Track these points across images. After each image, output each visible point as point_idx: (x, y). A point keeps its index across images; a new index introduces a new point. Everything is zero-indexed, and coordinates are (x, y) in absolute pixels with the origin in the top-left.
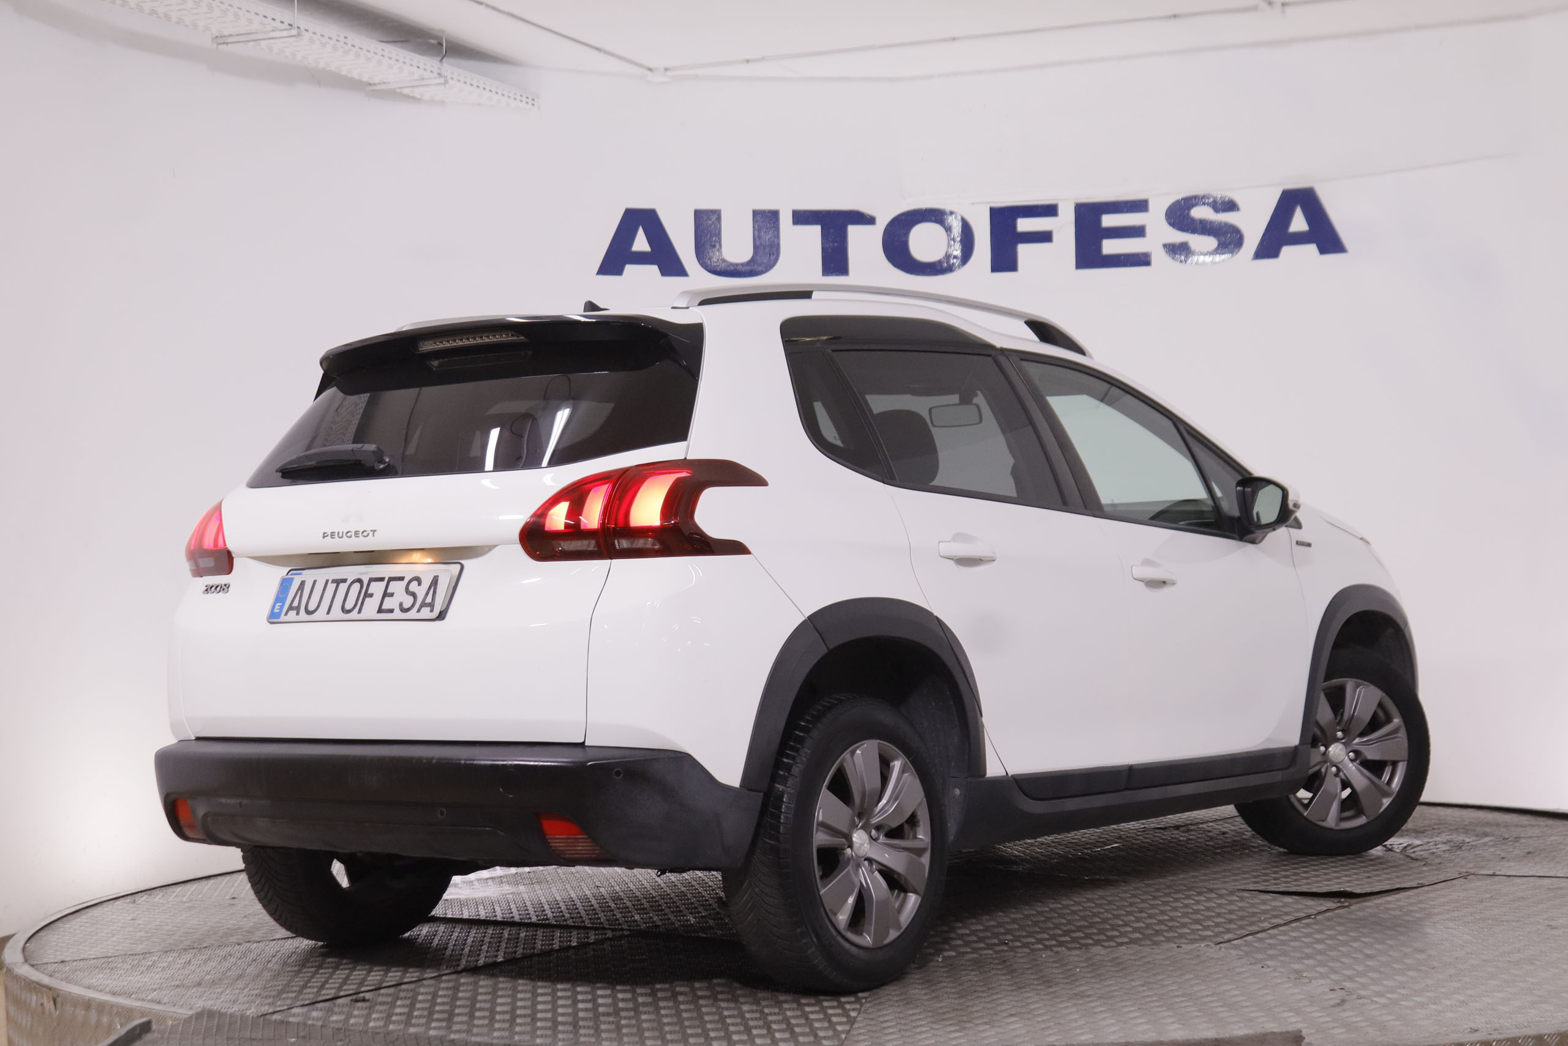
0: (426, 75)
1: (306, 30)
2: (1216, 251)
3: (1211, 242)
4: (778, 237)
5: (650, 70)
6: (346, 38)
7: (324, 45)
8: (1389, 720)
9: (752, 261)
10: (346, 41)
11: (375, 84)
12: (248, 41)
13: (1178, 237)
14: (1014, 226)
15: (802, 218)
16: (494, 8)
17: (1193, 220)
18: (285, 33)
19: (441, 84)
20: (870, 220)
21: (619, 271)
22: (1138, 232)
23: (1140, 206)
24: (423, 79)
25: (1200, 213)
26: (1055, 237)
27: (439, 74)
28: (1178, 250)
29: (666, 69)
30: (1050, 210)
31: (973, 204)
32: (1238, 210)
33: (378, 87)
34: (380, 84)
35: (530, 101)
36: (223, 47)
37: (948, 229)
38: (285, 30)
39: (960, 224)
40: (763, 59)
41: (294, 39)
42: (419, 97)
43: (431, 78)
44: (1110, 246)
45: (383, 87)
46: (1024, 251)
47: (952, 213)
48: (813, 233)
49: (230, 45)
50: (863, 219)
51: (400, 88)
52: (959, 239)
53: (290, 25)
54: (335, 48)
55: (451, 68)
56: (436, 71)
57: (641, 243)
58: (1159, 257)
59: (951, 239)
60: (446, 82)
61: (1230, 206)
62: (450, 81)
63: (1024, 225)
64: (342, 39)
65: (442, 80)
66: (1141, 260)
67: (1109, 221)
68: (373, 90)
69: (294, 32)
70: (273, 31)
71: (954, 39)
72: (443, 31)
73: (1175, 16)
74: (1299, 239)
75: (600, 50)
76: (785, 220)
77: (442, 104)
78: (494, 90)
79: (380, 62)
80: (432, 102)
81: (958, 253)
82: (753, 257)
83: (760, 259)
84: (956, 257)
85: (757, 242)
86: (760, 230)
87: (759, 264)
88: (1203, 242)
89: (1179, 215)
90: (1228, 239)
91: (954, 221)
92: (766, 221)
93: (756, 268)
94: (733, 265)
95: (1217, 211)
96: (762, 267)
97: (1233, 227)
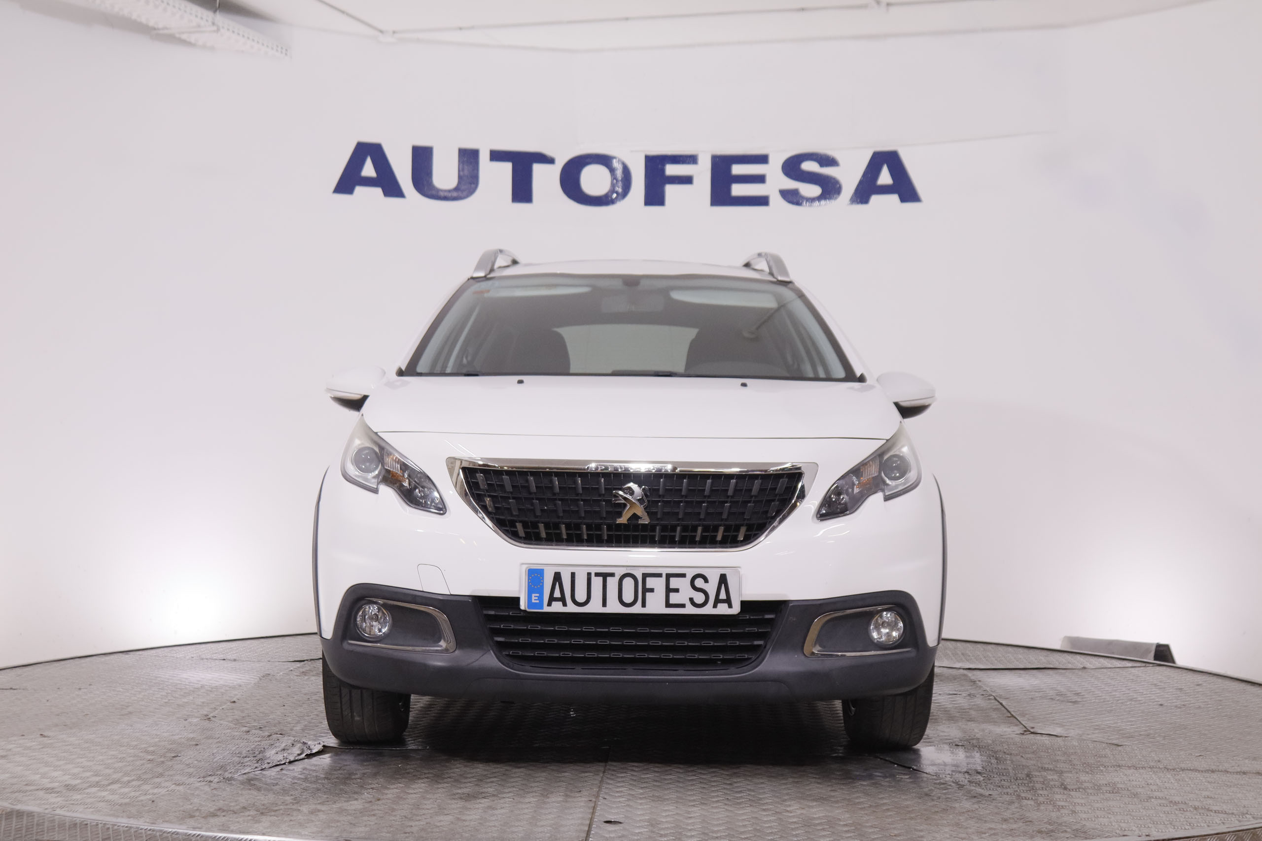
0: (203, 23)
2: (819, 198)
3: (816, 190)
4: (478, 170)
5: (381, 32)
9: (456, 189)
11: (158, 29)
13: (791, 184)
14: (663, 171)
15: (497, 156)
17: (804, 172)
19: (214, 31)
20: (550, 161)
21: (350, 191)
22: (760, 179)
23: (762, 159)
24: (199, 27)
25: (809, 166)
26: (695, 180)
27: (213, 24)
28: (792, 197)
29: (394, 32)
30: (691, 159)
31: (632, 151)
32: (838, 165)
33: (161, 32)
34: (163, 29)
35: (284, 51)
37: (612, 171)
39: (622, 168)
40: (472, 28)
42: (193, 42)
43: (206, 26)
44: (738, 190)
45: (166, 32)
46: (670, 190)
47: (615, 158)
48: (506, 168)
50: (545, 159)
51: (179, 33)
52: (619, 179)
55: (221, 19)
56: (212, 21)
57: (369, 170)
58: (776, 200)
59: (614, 179)
60: (218, 30)
61: (830, 162)
62: (222, 30)
63: (671, 170)
65: (215, 28)
66: (762, 201)
67: (738, 169)
68: (157, 34)
71: (627, 19)
73: (803, 9)
74: (885, 190)
75: (343, 12)
76: (484, 158)
77: (212, 49)
78: (256, 40)
79: (165, 10)
80: (204, 47)
81: (620, 190)
82: (458, 185)
83: (463, 187)
84: (617, 193)
85: (461, 173)
86: (463, 164)
87: (463, 191)
88: (811, 190)
89: (792, 167)
90: (830, 188)
91: (616, 164)
92: (469, 157)
93: (460, 194)
94: (442, 191)
95: (822, 165)
96: (465, 193)
97: (834, 178)
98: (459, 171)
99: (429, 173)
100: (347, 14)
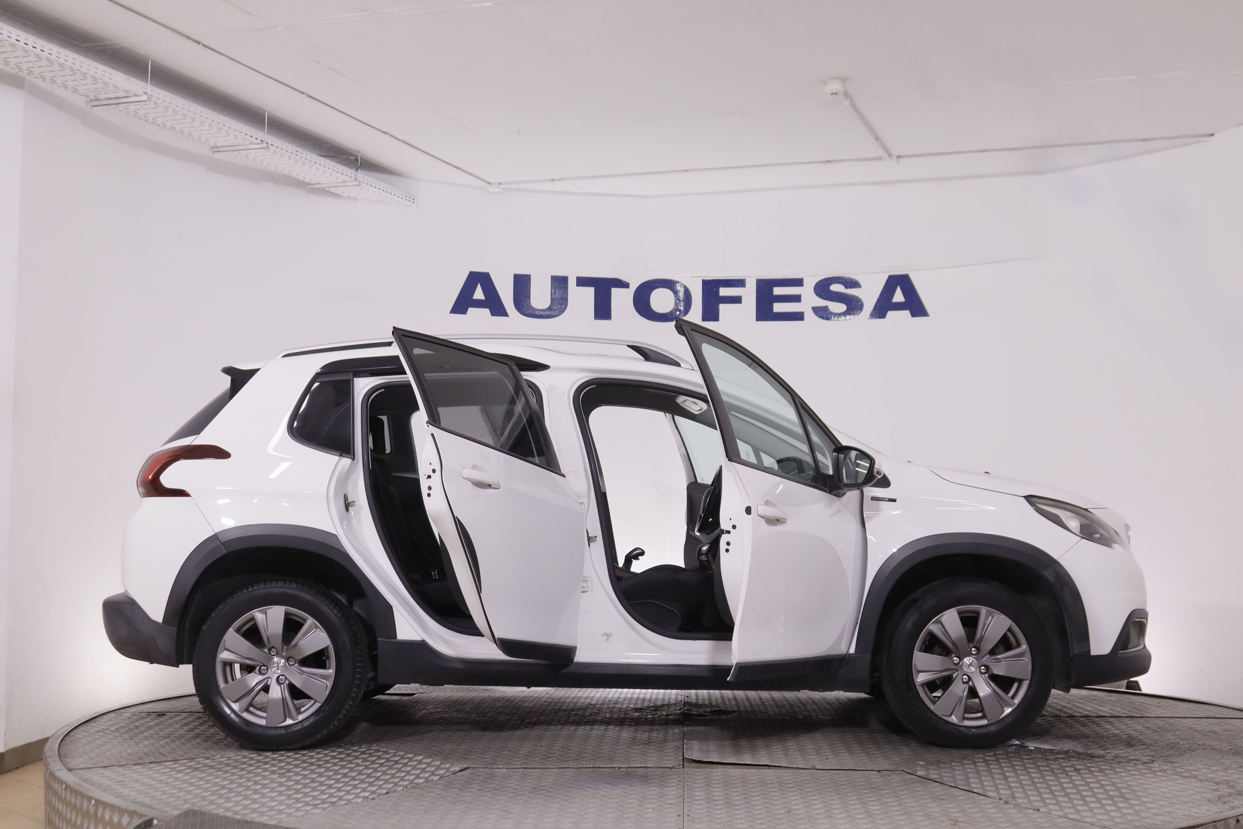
0: (347, 179)
1: (272, 145)
2: (845, 314)
3: (842, 308)
4: (567, 293)
5: (489, 183)
6: (297, 152)
7: (282, 155)
8: (1019, 645)
9: (550, 309)
10: (297, 153)
11: (313, 184)
12: (233, 151)
13: (821, 303)
14: (718, 292)
15: (582, 282)
16: (394, 137)
17: (832, 292)
18: (258, 146)
19: (356, 185)
20: (625, 285)
21: (464, 312)
22: (797, 299)
23: (798, 282)
24: (344, 182)
25: (836, 288)
26: (743, 300)
27: (355, 179)
28: (822, 313)
29: (499, 184)
30: (740, 283)
31: (691, 277)
32: (860, 287)
33: (315, 186)
34: (316, 184)
35: (411, 200)
36: (216, 155)
37: (676, 293)
38: (259, 144)
39: (683, 290)
40: (562, 179)
41: (264, 150)
42: (340, 194)
43: (350, 182)
44: (778, 308)
45: (318, 186)
46: (723, 308)
47: (678, 282)
48: (590, 291)
49: (221, 153)
50: (622, 284)
51: (329, 187)
52: (682, 299)
53: (261, 141)
54: (290, 158)
55: (361, 175)
56: (353, 177)
57: (479, 294)
58: (809, 315)
59: (677, 299)
60: (359, 184)
61: (853, 284)
62: (362, 184)
63: (724, 292)
64: (295, 152)
65: (357, 183)
66: (798, 316)
67: (778, 291)
68: (311, 188)
69: (264, 145)
70: (251, 144)
72: (359, 152)
73: (829, 161)
74: (899, 307)
75: (458, 168)
76: (572, 283)
77: (355, 199)
78: (389, 192)
79: (318, 169)
80: (348, 198)
81: (682, 307)
82: (550, 306)
83: (554, 308)
84: (680, 310)
85: (554, 297)
86: (555, 289)
87: (554, 311)
88: (838, 307)
89: (823, 289)
90: (853, 306)
91: (679, 288)
92: (559, 283)
93: (552, 313)
94: (538, 310)
95: (846, 287)
96: (556, 313)
97: (857, 297)
98: (551, 294)
99: (528, 297)
100: (462, 170)
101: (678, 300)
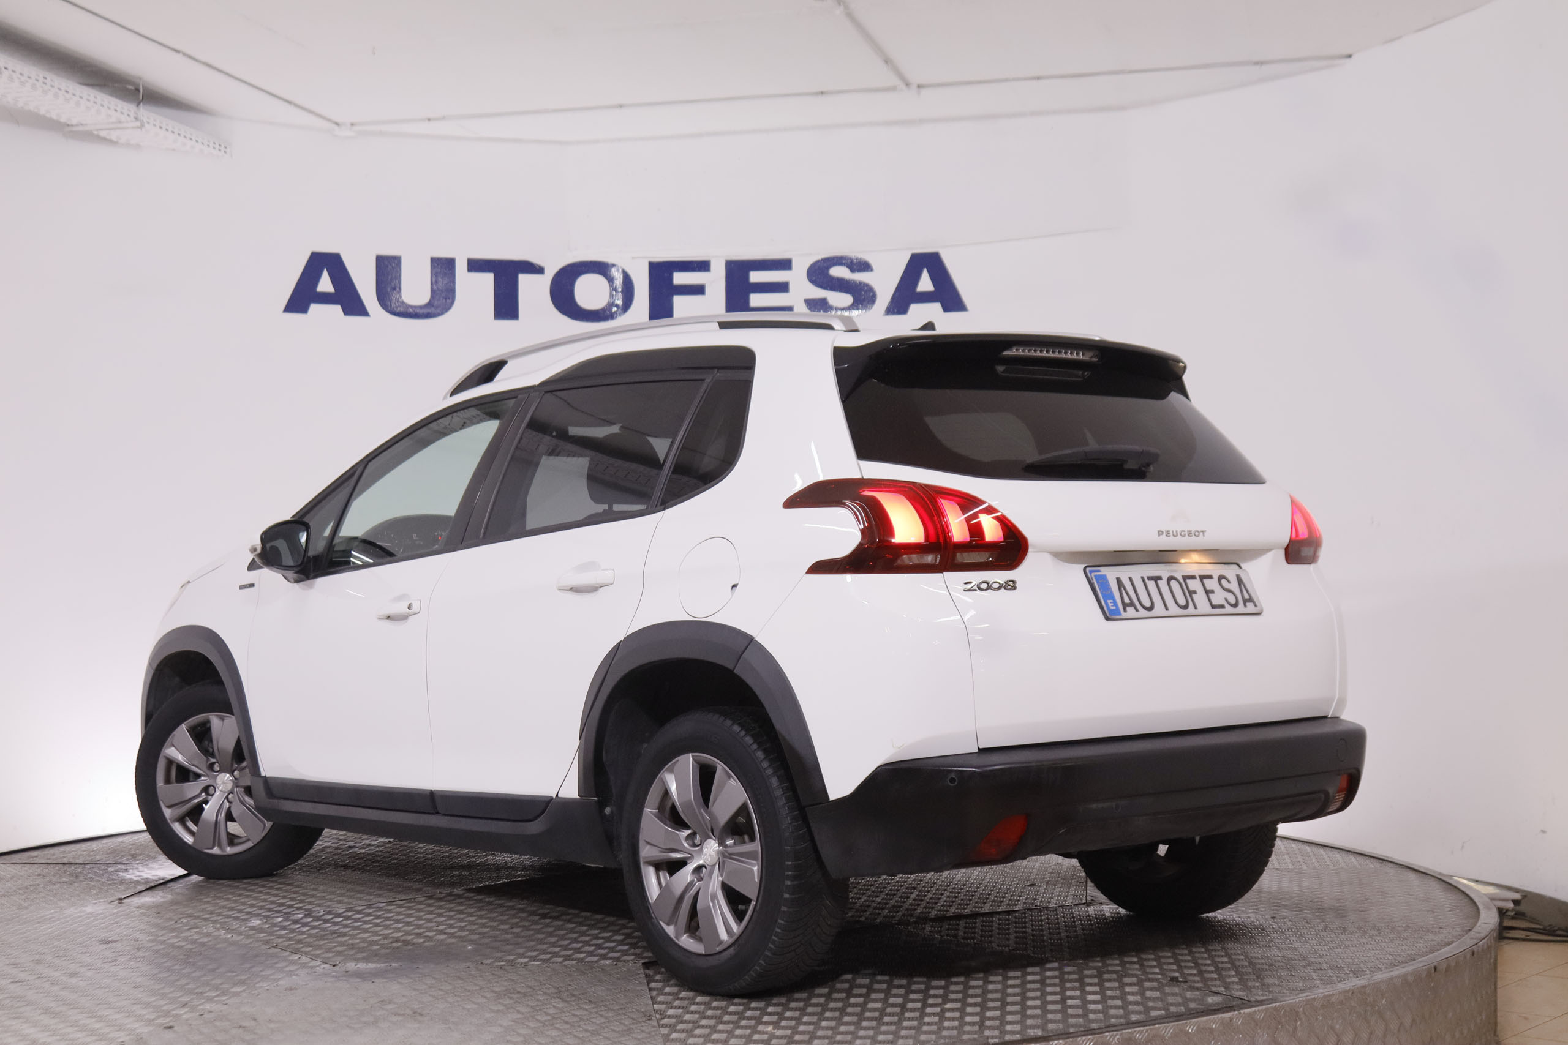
0: (123, 118)
1: (6, 69)
2: (851, 307)
3: (846, 299)
4: (454, 282)
5: (337, 124)
6: (45, 78)
7: (23, 84)
9: (430, 304)
10: (45, 80)
11: (72, 126)
13: (818, 293)
14: (671, 279)
15: (476, 266)
16: (190, 57)
17: (832, 278)
19: (138, 127)
20: (539, 270)
21: (304, 310)
22: (782, 287)
23: (784, 264)
24: (120, 122)
25: (839, 272)
26: (707, 290)
27: (136, 119)
28: (818, 305)
29: (352, 125)
30: (703, 266)
31: (633, 258)
32: (872, 270)
33: (75, 129)
34: (77, 125)
35: (222, 148)
37: (611, 280)
39: (621, 277)
40: (444, 118)
42: (115, 140)
43: (127, 122)
45: (81, 128)
46: (680, 302)
47: (614, 265)
48: (487, 280)
50: (533, 269)
51: (97, 130)
52: (620, 290)
54: (34, 87)
55: (146, 113)
56: (132, 114)
57: (325, 284)
58: (801, 311)
59: (613, 290)
60: (142, 126)
61: (863, 266)
62: (146, 125)
63: (680, 278)
64: (41, 79)
65: (138, 124)
67: (756, 277)
68: (72, 132)
71: (621, 106)
72: (140, 78)
73: (822, 93)
74: (925, 298)
75: (290, 102)
76: (461, 267)
77: (138, 147)
78: (188, 136)
79: (78, 104)
80: (128, 145)
81: (619, 302)
82: (430, 301)
83: (436, 303)
84: (617, 306)
85: (435, 287)
86: (436, 276)
87: (436, 308)
88: (841, 299)
89: (819, 274)
90: (863, 297)
91: (614, 273)
92: (443, 268)
93: (433, 310)
94: (412, 307)
95: (852, 270)
96: (438, 311)
97: (867, 285)
98: (432, 284)
99: (397, 288)
100: (296, 105)
101: (615, 290)
